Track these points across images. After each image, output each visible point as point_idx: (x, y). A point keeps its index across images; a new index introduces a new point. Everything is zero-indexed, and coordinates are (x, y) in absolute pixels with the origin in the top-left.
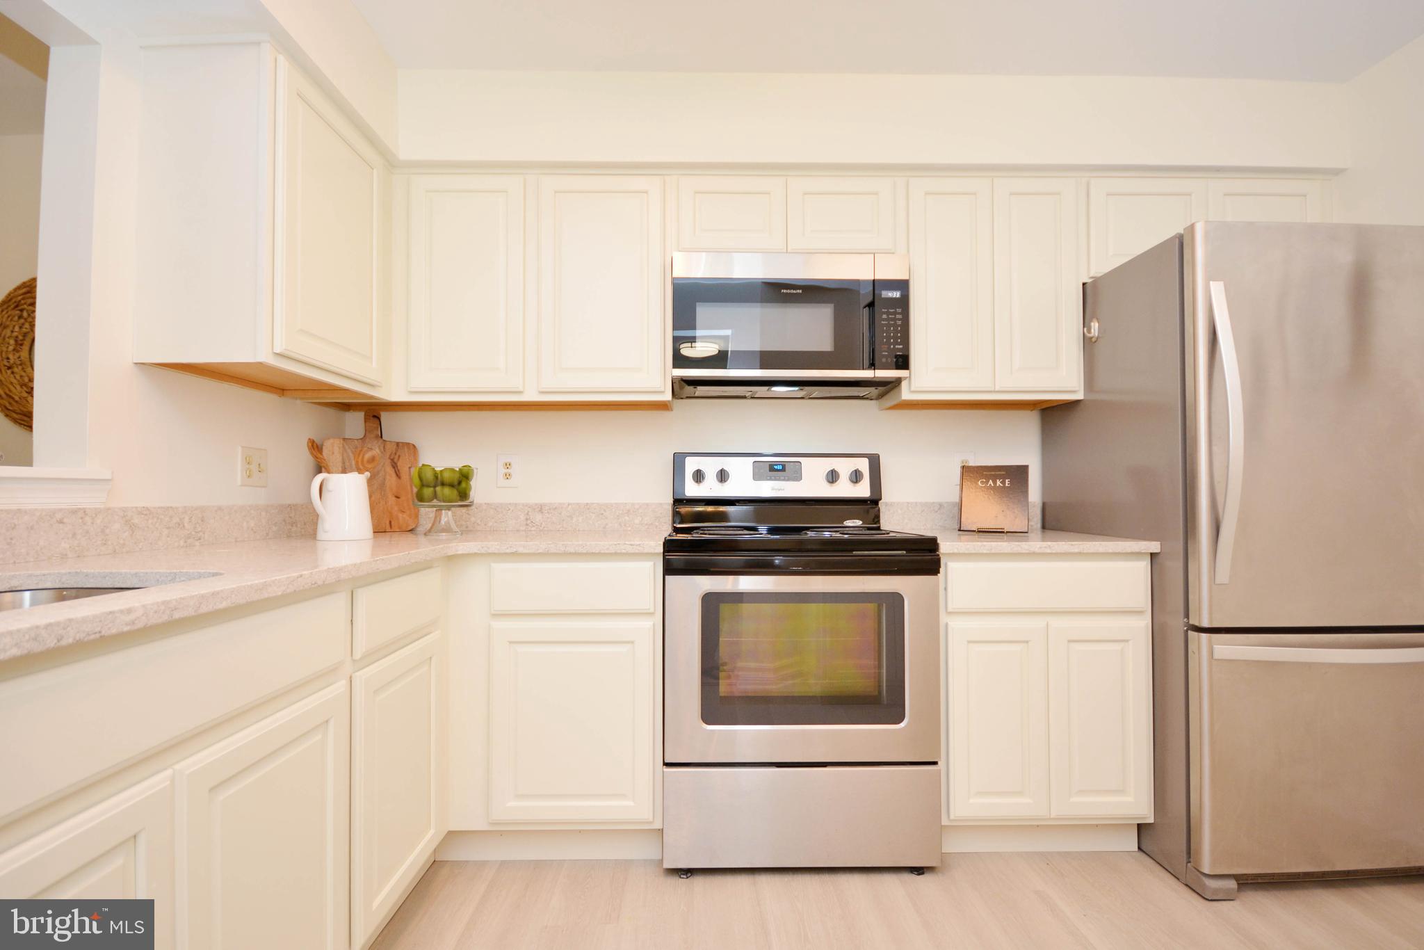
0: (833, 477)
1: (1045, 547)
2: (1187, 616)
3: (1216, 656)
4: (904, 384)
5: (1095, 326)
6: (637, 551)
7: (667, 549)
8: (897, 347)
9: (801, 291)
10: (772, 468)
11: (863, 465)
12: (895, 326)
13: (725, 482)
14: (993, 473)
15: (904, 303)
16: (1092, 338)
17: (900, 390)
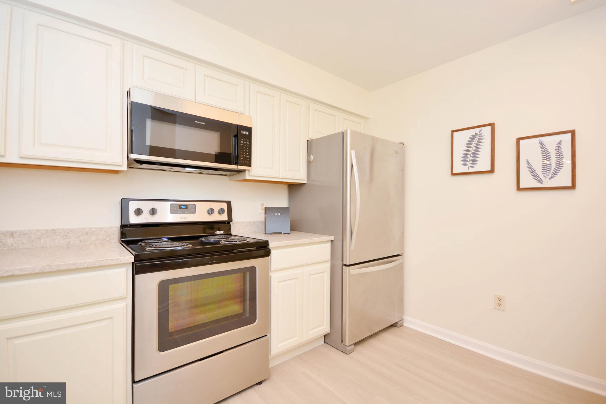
0: (211, 212)
1: (304, 241)
2: (343, 261)
3: (351, 274)
4: (247, 172)
5: (312, 157)
6: (116, 263)
7: (135, 260)
8: (247, 156)
9: (205, 124)
10: (180, 207)
11: (224, 206)
12: (246, 147)
13: (155, 214)
14: (277, 210)
15: (249, 137)
16: (311, 161)
17: (245, 174)
